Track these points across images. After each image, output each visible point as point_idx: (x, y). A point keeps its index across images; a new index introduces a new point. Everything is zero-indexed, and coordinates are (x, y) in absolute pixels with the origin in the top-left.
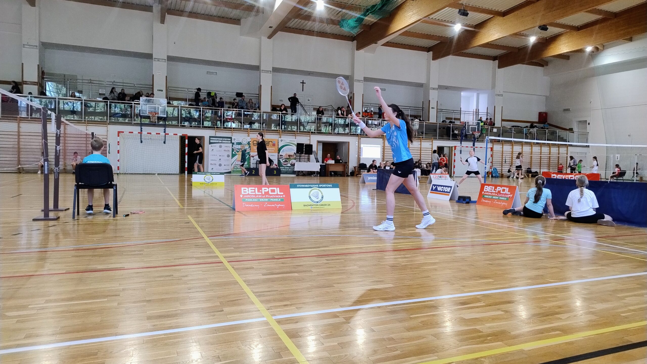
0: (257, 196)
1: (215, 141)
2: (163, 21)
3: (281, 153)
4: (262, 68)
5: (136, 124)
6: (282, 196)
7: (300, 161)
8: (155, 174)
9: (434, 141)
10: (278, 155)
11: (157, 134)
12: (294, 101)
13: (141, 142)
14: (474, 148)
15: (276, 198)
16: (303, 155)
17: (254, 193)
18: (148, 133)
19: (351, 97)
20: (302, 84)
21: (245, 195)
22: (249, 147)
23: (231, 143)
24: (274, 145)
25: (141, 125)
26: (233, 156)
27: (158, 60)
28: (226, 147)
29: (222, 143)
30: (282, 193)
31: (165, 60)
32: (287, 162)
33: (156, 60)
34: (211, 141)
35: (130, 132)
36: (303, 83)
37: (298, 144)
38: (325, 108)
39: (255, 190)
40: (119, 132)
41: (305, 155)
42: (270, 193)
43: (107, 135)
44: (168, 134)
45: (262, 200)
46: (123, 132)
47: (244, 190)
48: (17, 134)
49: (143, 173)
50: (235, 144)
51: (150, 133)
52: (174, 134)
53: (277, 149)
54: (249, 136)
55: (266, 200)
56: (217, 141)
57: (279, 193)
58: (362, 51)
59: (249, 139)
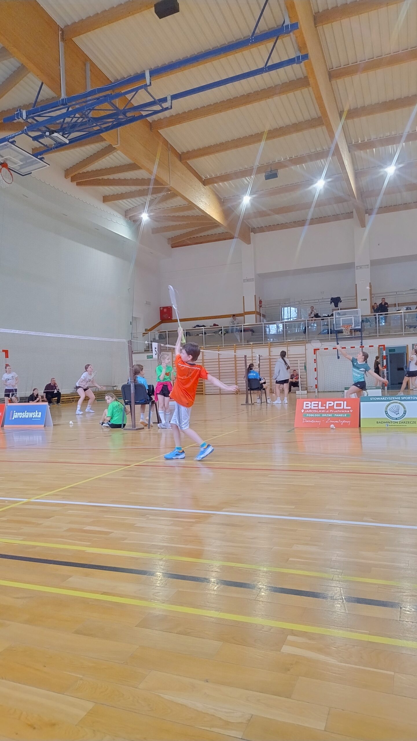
0: (320, 411)
5: (331, 340)
6: (349, 411)
11: (352, 347)
15: (341, 413)
17: (317, 408)
21: (307, 410)
25: (337, 340)
27: (361, 267)
30: (350, 408)
31: (368, 265)
33: (359, 268)
35: (325, 349)
39: (318, 404)
40: (315, 350)
42: (335, 407)
43: (306, 354)
45: (325, 415)
46: (319, 349)
47: (306, 404)
48: (234, 359)
52: (370, 346)
55: (330, 415)
57: (345, 407)
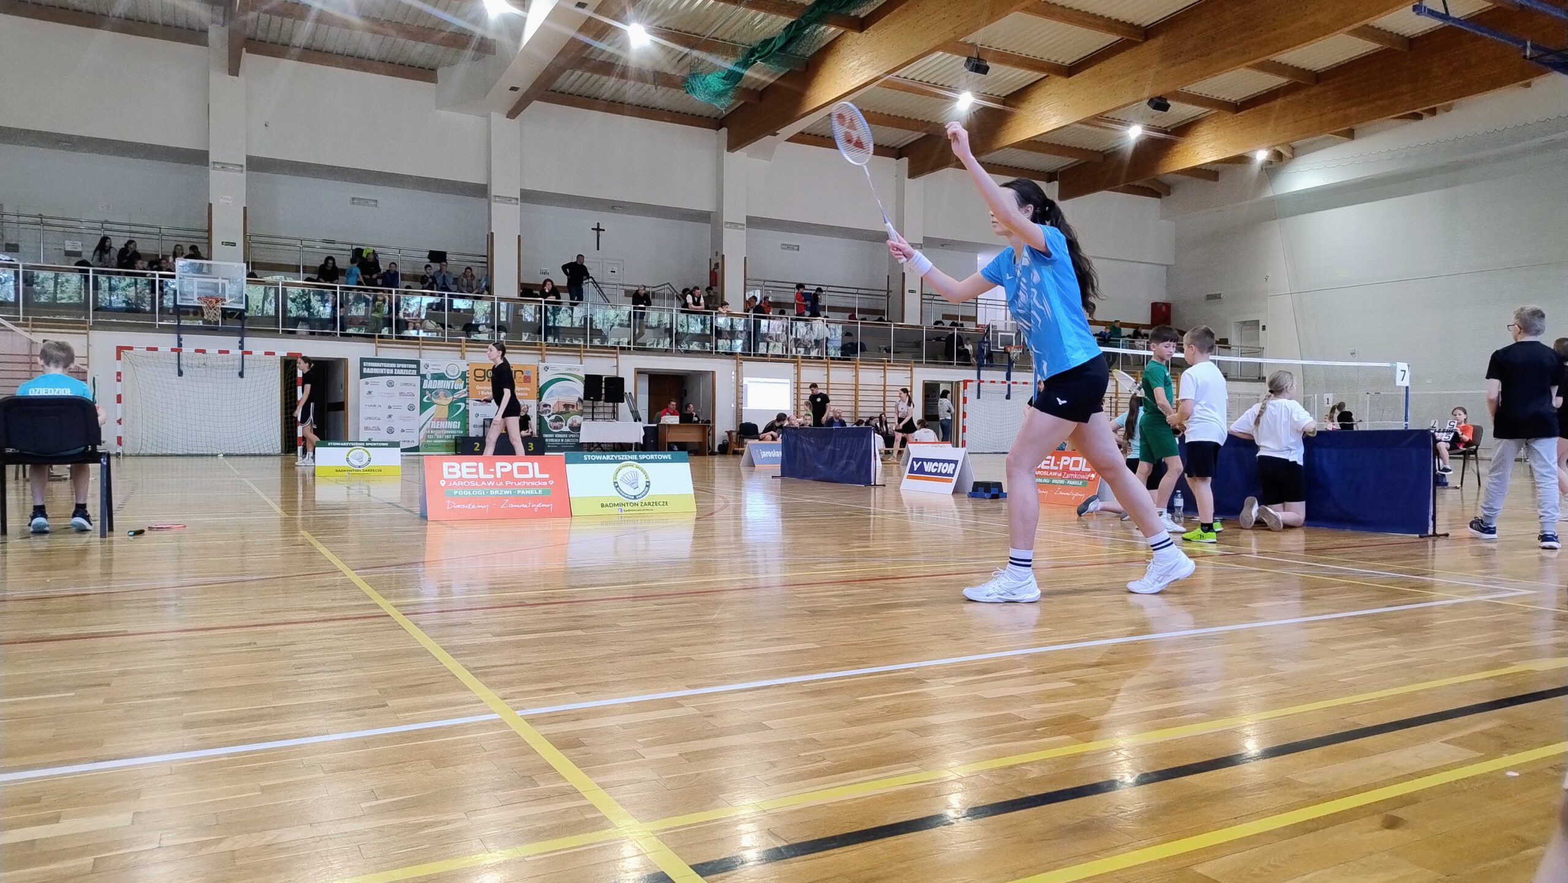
0: (484, 483)
1: (376, 371)
2: (234, 70)
3: (544, 400)
4: (494, 191)
5: (164, 329)
6: (545, 483)
7: (593, 419)
8: (216, 455)
9: (914, 369)
10: (538, 405)
11: (220, 352)
12: (577, 273)
13: (180, 373)
14: (1009, 385)
15: (531, 487)
16: (601, 403)
17: (475, 476)
18: (197, 351)
19: (717, 265)
20: (596, 232)
21: (453, 480)
22: (465, 384)
23: (418, 374)
24: (527, 380)
25: (179, 330)
26: (424, 407)
27: (224, 166)
28: (406, 384)
29: (393, 375)
30: (547, 476)
31: (242, 166)
32: (562, 420)
33: (218, 166)
34: (365, 371)
35: (149, 349)
36: (598, 229)
37: (587, 376)
38: (654, 290)
39: (477, 468)
40: (120, 349)
41: (606, 404)
42: (516, 475)
43: (87, 357)
44: (250, 353)
45: (497, 492)
46: (131, 348)
47: (449, 467)
49: (186, 452)
50: (429, 377)
51: (203, 351)
52: (266, 353)
53: (536, 391)
54: (463, 358)
55: (507, 492)
56: (382, 371)
57: (538, 475)
58: (741, 154)
59: (463, 366)
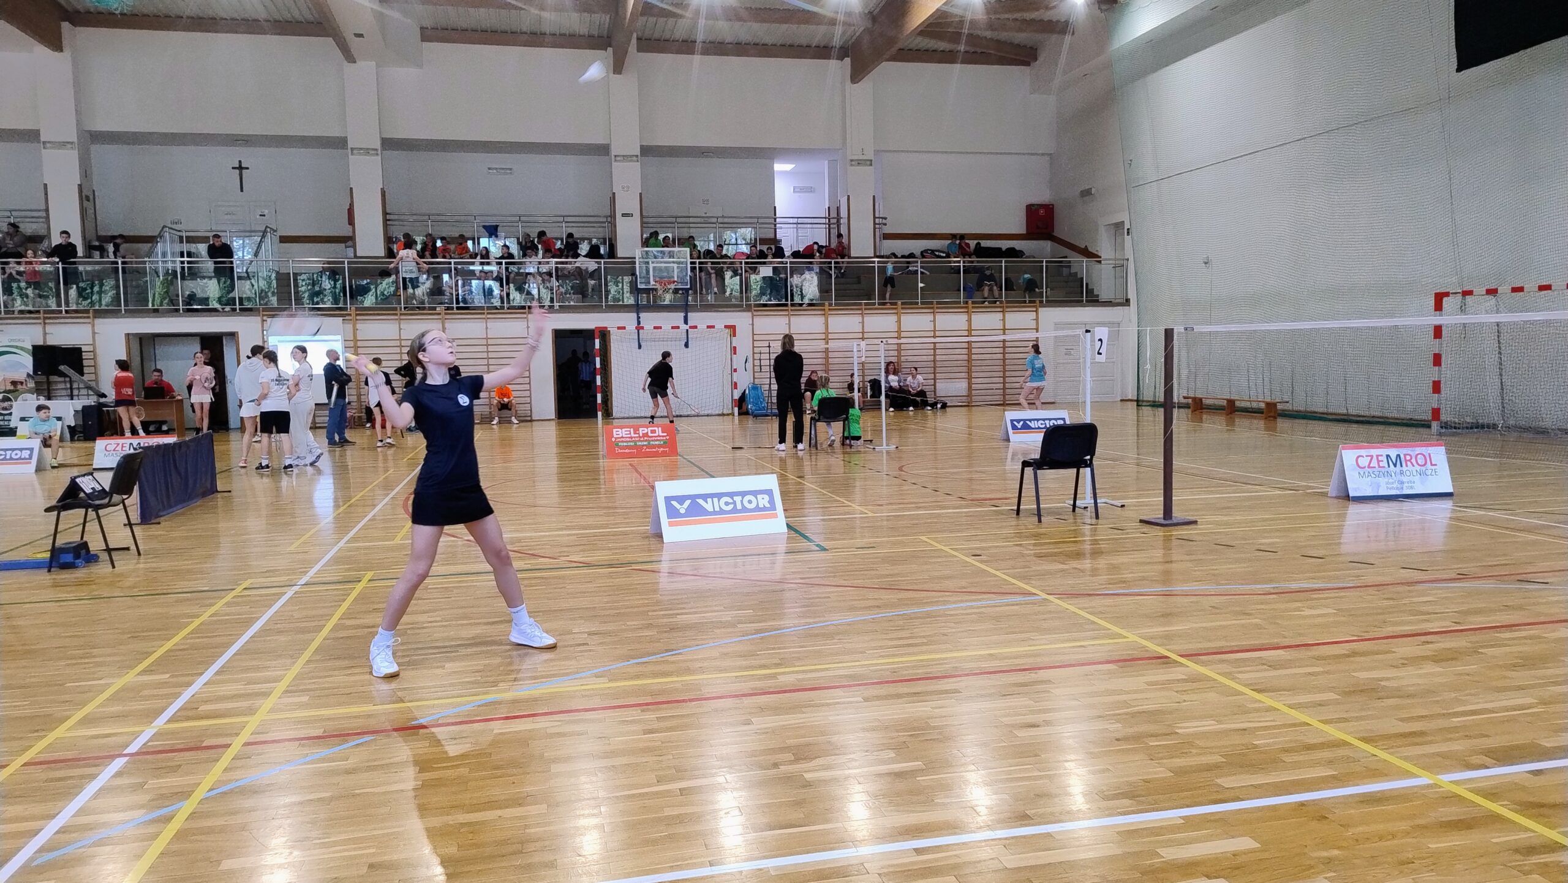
4: (45, 136)
20: (237, 171)
36: (241, 168)
37: (39, 347)
